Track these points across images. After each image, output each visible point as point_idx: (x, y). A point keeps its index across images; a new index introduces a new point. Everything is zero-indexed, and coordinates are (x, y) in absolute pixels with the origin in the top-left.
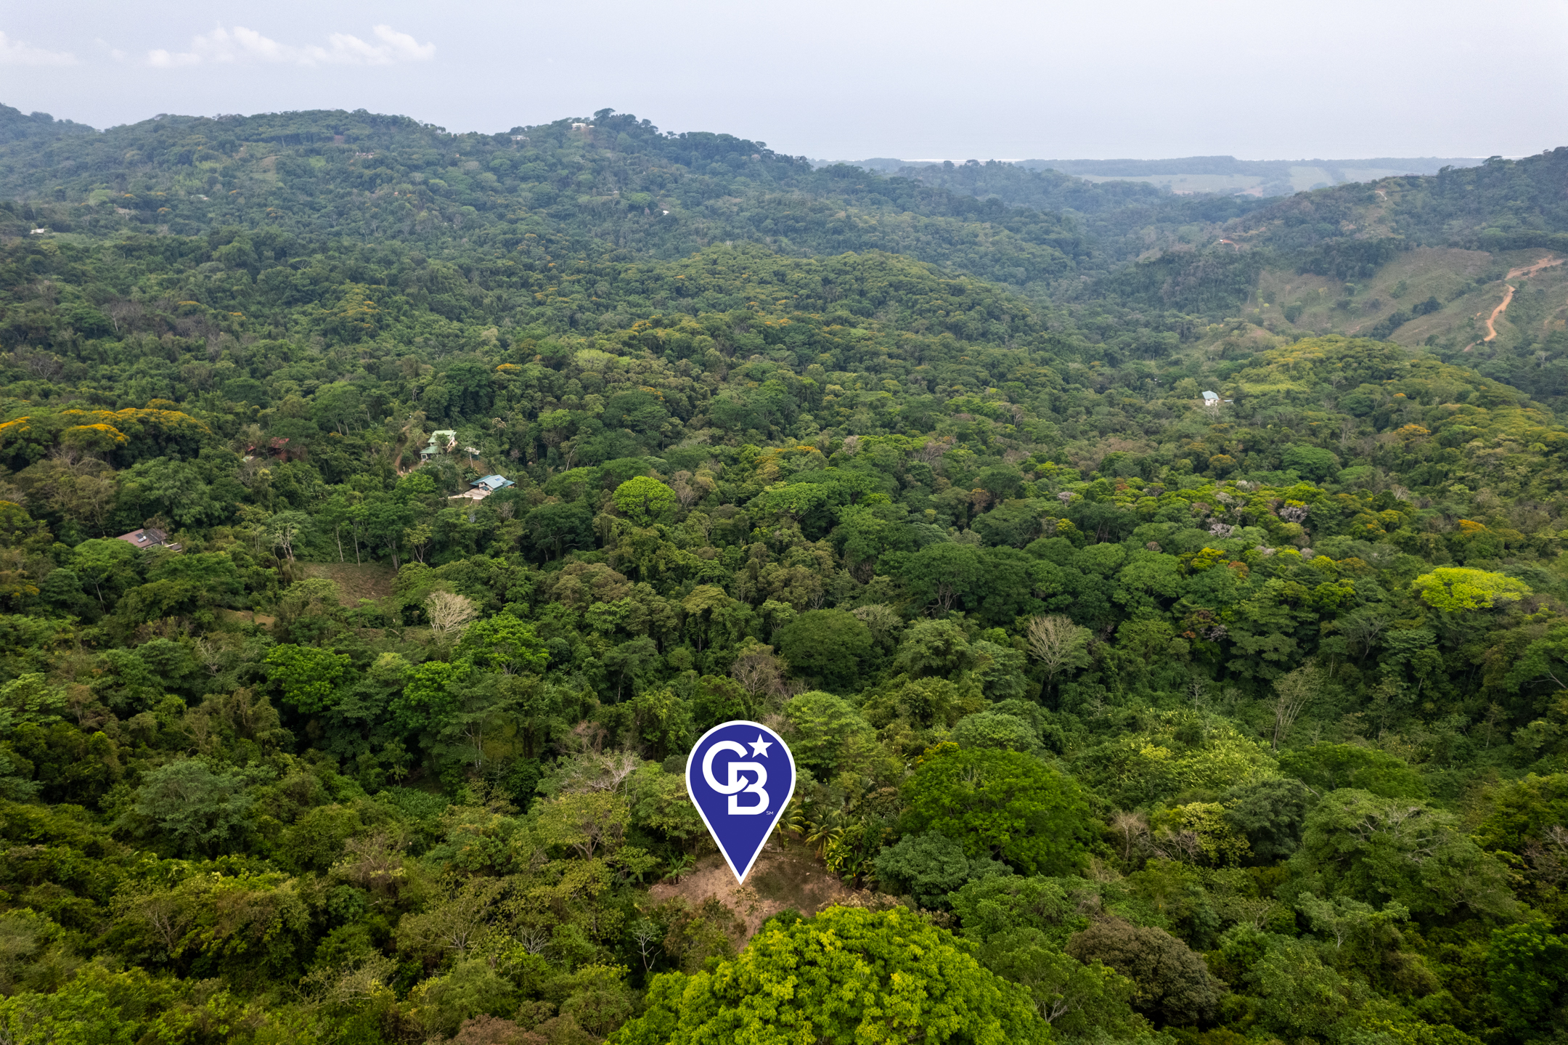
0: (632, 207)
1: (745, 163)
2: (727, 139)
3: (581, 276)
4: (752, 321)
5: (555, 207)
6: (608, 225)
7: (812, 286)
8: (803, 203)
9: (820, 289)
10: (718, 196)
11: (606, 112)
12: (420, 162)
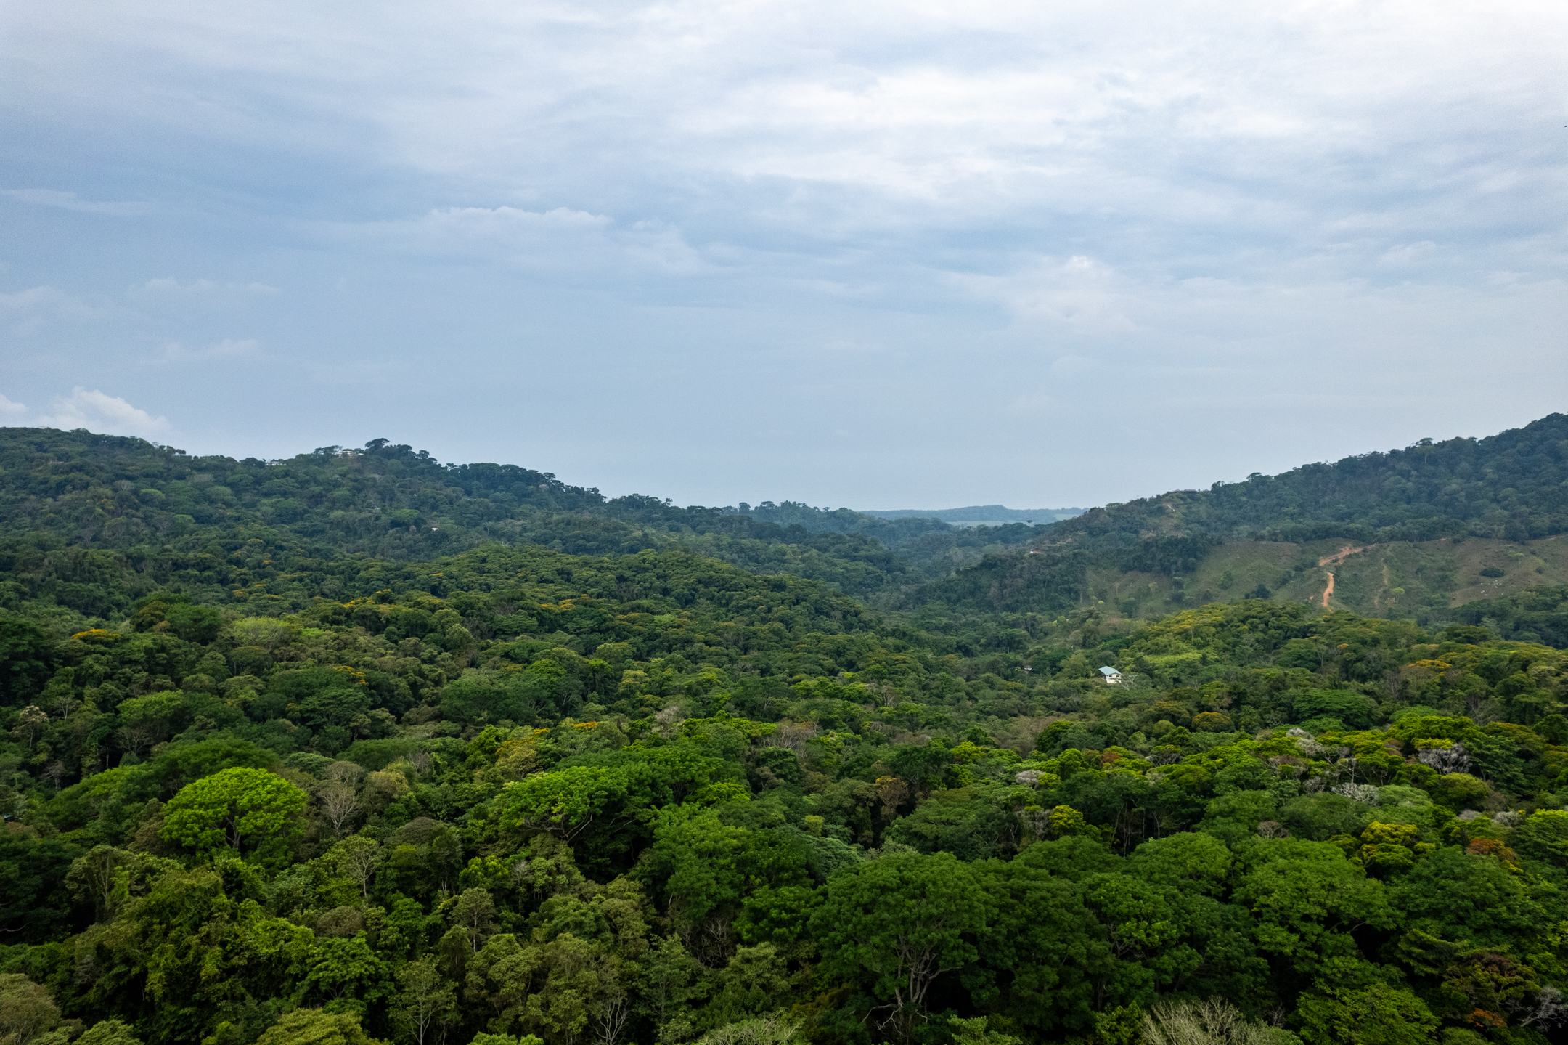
0: (395, 524)
1: (532, 493)
2: (513, 468)
3: (304, 574)
4: (522, 603)
5: (300, 523)
6: (365, 541)
7: (605, 583)
8: (594, 523)
9: (614, 587)
10: (498, 519)
11: (378, 442)
12: (136, 473)
